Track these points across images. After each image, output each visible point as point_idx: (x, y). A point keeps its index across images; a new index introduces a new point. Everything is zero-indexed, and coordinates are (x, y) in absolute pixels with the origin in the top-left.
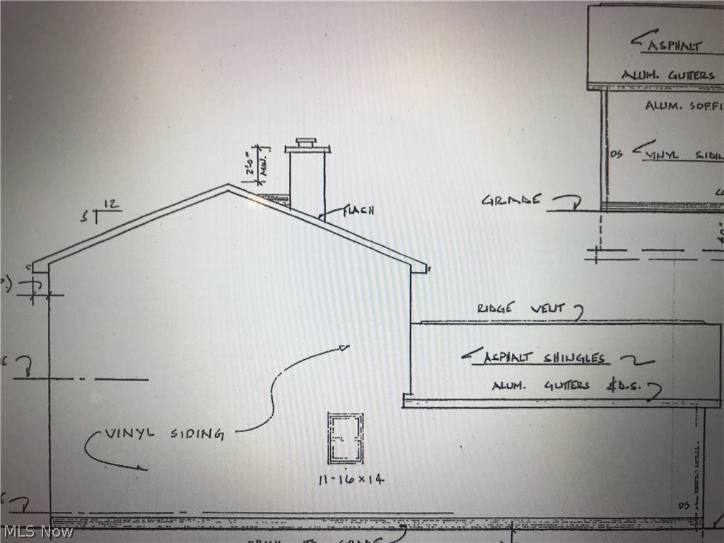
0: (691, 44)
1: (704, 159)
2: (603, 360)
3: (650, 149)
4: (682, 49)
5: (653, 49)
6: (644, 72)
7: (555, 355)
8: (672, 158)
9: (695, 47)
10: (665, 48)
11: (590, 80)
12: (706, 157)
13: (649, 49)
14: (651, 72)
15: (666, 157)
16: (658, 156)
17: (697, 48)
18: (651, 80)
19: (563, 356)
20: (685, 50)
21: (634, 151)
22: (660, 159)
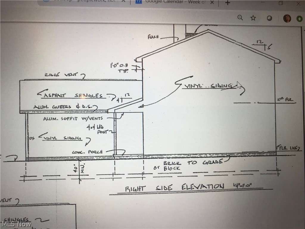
0: (61, 95)
1: (67, 139)
2: (28, 220)
3: (45, 136)
4: (57, 97)
5: (46, 97)
6: (43, 106)
7: (8, 219)
8: (54, 139)
9: (63, 96)
10: (51, 96)
11: (21, 110)
12: (68, 139)
13: (44, 97)
14: (45, 106)
15: (52, 139)
16: (49, 139)
17: (64, 96)
18: (45, 109)
19: (11, 219)
20: (59, 97)
21: (39, 137)
22: (50, 140)
